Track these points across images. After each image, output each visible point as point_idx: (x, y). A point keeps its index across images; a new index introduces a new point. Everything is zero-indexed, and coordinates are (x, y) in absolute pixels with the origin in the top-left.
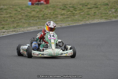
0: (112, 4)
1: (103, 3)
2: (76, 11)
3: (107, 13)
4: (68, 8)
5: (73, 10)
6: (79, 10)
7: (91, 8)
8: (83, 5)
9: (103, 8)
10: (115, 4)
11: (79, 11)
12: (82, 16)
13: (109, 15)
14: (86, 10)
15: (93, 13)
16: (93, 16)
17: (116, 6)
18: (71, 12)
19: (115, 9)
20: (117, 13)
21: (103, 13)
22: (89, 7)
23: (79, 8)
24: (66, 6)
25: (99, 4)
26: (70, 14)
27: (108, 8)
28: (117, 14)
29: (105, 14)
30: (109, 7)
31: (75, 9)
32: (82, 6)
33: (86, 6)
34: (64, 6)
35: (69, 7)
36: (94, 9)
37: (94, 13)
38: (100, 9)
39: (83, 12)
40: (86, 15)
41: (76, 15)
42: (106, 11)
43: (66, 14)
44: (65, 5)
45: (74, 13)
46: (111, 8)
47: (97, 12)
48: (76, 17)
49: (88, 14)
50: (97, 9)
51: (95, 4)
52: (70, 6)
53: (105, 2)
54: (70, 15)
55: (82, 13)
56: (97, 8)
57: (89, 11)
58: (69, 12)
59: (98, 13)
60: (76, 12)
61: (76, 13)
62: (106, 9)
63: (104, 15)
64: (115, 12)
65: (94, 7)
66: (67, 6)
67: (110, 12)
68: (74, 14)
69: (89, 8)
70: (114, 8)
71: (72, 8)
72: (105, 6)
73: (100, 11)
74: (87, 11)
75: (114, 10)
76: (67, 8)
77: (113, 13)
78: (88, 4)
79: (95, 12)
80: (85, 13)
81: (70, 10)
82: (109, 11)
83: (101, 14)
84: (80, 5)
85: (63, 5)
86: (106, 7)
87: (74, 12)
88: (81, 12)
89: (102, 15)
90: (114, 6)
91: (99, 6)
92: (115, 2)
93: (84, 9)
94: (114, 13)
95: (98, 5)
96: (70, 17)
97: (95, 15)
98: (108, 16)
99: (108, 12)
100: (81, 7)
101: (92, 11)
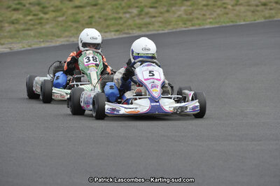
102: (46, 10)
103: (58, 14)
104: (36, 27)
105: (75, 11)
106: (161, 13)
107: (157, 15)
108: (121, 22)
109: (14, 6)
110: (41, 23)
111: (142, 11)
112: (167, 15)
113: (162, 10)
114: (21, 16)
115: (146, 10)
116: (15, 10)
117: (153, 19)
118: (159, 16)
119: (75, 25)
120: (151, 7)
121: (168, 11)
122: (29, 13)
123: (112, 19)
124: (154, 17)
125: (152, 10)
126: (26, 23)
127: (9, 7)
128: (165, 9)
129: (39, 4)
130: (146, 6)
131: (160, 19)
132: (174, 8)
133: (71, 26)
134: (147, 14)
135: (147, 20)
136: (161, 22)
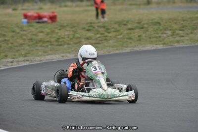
0: (166, 23)
1: (152, 20)
2: (109, 33)
3: (160, 37)
4: (96, 28)
5: (105, 31)
6: (114, 31)
7: (132, 29)
8: (120, 23)
9: (152, 29)
10: (170, 22)
11: (115, 34)
12: (120, 41)
13: (163, 40)
14: (126, 32)
15: (137, 36)
16: (138, 40)
17: (174, 25)
18: (102, 34)
19: (171, 30)
20: (174, 36)
21: (153, 36)
22: (129, 26)
23: (113, 28)
24: (92, 25)
25: (145, 22)
26: (99, 37)
27: (159, 28)
28: (175, 38)
29: (156, 37)
30: (161, 28)
31: (108, 30)
32: (119, 26)
33: (125, 25)
34: (89, 25)
35: (98, 26)
36: (137, 30)
37: (139, 36)
38: (147, 31)
39: (121, 34)
40: (126, 40)
41: (110, 40)
42: (158, 34)
43: (93, 38)
44: (91, 23)
45: (106, 36)
46: (165, 30)
47: (144, 35)
48: (111, 42)
49: (130, 39)
50: (142, 30)
51: (139, 23)
52: (99, 24)
53: (154, 19)
54: (100, 39)
55: (119, 37)
56: (142, 28)
57: (130, 33)
58: (98, 34)
59: (146, 37)
60: (110, 35)
61: (110, 37)
62: (157, 30)
63: (155, 39)
64: (172, 35)
65: (137, 27)
66: (94, 25)
67: (165, 35)
68: (107, 38)
69: (130, 29)
70: (170, 28)
71: (103, 29)
72: (155, 25)
73: (148, 33)
74: (127, 34)
75: (169, 33)
76: (94, 28)
77: (168, 36)
78: (128, 22)
79: (139, 34)
80: (123, 36)
81: (99, 32)
82: (163, 34)
83: (150, 38)
84: (115, 23)
85: (87, 23)
86: (156, 27)
87: (106, 34)
88: (118, 35)
89: (152, 40)
90: (170, 27)
91: (146, 26)
92: (170, 19)
93: (122, 31)
94: (170, 37)
95: (144, 24)
96: (100, 42)
97: (140, 40)
98: (161, 41)
99: (160, 35)
100: (116, 26)
101: (134, 33)
102: (109, 31)
103: (117, 34)
104: (103, 41)
105: (128, 31)
106: (187, 34)
107: (184, 35)
108: (161, 39)
109: (87, 28)
110: (106, 39)
111: (174, 32)
112: (191, 35)
113: (188, 32)
114: (93, 35)
115: (177, 32)
116: (88, 30)
117: (182, 38)
118: (186, 36)
119: (130, 41)
120: (180, 30)
121: (192, 33)
122: (98, 32)
123: (154, 37)
124: (183, 36)
125: (181, 32)
126: (96, 39)
127: (84, 29)
128: (189, 31)
129: (104, 27)
130: (176, 29)
131: (187, 38)
132: (195, 31)
133: (127, 41)
134: (178, 34)
135: (178, 38)
136: (188, 40)
